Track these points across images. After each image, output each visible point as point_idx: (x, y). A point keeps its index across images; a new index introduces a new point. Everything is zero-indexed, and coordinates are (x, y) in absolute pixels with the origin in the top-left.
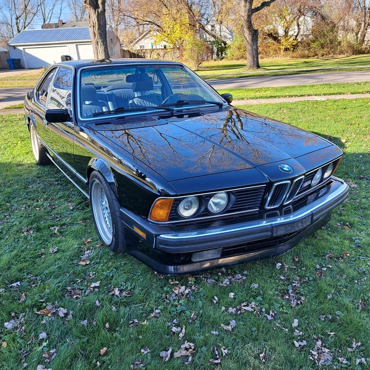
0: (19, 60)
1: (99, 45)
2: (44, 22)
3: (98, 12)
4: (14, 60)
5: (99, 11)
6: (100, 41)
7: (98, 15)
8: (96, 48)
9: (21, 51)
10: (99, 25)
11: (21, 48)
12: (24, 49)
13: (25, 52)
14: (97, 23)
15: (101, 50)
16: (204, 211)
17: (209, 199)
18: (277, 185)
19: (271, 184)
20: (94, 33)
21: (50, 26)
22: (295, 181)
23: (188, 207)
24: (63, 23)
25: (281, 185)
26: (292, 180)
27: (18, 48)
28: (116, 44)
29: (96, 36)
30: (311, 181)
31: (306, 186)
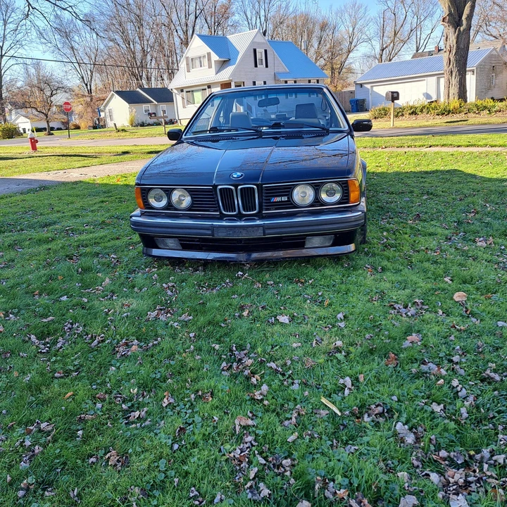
0: (364, 101)
1: (454, 75)
2: (417, 51)
3: (459, 30)
4: (357, 100)
5: (462, 29)
6: (455, 70)
7: (458, 35)
8: (449, 80)
9: (368, 89)
10: (458, 48)
11: (368, 86)
12: (372, 87)
13: (372, 91)
14: (455, 46)
15: (455, 81)
16: (170, 206)
17: (169, 193)
18: (221, 189)
19: (215, 187)
20: (450, 59)
21: (422, 55)
22: (239, 187)
23: (159, 199)
24: (439, 50)
25: (223, 188)
26: (236, 186)
27: (366, 86)
28: (501, 72)
29: (451, 64)
30: (288, 198)
31: (279, 202)
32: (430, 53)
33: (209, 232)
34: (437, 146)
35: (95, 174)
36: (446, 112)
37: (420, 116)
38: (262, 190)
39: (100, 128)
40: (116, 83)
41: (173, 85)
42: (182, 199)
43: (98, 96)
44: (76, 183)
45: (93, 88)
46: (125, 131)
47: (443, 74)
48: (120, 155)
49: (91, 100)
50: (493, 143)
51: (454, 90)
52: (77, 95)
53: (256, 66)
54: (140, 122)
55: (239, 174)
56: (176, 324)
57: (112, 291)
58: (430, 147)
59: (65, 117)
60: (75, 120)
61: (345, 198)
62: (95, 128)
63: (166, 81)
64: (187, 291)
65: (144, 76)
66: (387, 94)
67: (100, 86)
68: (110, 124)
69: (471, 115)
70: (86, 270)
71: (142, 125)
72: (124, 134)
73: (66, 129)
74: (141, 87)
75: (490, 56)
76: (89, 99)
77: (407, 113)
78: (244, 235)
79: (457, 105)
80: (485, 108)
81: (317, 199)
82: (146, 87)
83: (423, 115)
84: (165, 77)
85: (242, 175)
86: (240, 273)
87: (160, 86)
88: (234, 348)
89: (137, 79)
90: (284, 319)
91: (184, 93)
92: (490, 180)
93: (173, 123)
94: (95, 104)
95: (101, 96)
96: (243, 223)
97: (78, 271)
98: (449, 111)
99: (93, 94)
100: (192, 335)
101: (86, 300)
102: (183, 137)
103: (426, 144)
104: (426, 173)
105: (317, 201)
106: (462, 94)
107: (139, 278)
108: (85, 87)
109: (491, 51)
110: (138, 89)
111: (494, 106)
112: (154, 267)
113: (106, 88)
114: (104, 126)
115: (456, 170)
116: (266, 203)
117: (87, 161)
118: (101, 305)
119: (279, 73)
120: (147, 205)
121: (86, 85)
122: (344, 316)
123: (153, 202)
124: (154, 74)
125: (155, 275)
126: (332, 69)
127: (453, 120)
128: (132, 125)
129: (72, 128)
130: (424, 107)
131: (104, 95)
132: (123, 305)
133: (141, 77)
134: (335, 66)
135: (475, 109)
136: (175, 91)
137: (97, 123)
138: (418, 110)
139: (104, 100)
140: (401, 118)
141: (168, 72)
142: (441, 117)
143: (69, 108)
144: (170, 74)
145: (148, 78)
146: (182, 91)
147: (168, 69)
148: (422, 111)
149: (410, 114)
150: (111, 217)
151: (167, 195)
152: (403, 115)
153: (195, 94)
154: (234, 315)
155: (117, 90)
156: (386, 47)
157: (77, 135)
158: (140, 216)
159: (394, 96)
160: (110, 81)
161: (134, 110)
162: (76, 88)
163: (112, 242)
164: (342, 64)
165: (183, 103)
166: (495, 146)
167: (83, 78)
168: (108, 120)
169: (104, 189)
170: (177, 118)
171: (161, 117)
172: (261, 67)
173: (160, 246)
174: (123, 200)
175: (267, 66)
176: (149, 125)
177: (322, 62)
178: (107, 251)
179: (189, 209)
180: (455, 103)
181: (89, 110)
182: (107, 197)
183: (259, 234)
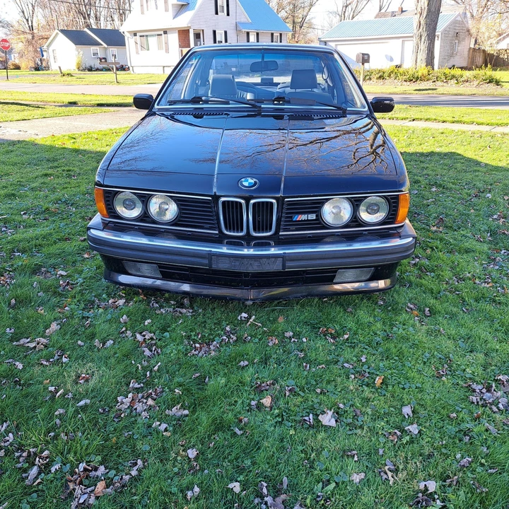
1: (423, 39)
2: (380, 10)
6: (425, 34)
8: (418, 45)
10: (429, 10)
11: (333, 45)
12: (336, 45)
14: (426, 8)
15: (423, 46)
16: (145, 216)
17: (145, 200)
18: (224, 203)
19: (216, 198)
20: (420, 22)
21: (385, 15)
22: (252, 201)
23: (130, 206)
24: (402, 11)
25: (228, 202)
26: (247, 200)
27: (330, 43)
28: (464, 39)
29: (421, 27)
30: (317, 216)
31: (305, 220)
32: (393, 14)
33: (206, 261)
34: (421, 119)
35: (36, 132)
36: (414, 79)
37: (388, 81)
38: (283, 204)
39: (43, 70)
40: (60, 21)
41: (125, 28)
42: (165, 209)
43: (40, 34)
44: (13, 143)
45: (35, 24)
46: (72, 76)
47: (412, 37)
48: (66, 106)
49: (33, 37)
50: (480, 121)
51: (422, 56)
52: (17, 31)
53: (217, 13)
54: (88, 66)
55: (251, 181)
56: (164, 426)
57: (60, 348)
58: (414, 120)
59: (4, 55)
60: (14, 59)
61: (392, 216)
62: (37, 69)
63: (117, 22)
64: (172, 350)
65: (92, 15)
66: (358, 56)
67: (43, 22)
68: (54, 67)
69: (439, 83)
70: (23, 302)
71: (90, 69)
72: (70, 78)
73: (5, 69)
74: (88, 26)
75: (455, 22)
76: (30, 37)
77: (375, 77)
78: (254, 268)
79: (425, 72)
80: (453, 77)
81: (355, 218)
82: (94, 27)
83: (390, 80)
84: (116, 17)
85: (255, 183)
86: (244, 315)
87: (109, 27)
88: (265, 491)
89: (85, 18)
90: (328, 419)
91: (138, 37)
92: (497, 169)
93: (124, 70)
94: (37, 43)
95: (43, 34)
96: (251, 252)
97: (10, 304)
98: (418, 78)
99: (35, 31)
100: (192, 453)
101: (20, 366)
102: (156, 106)
103: (408, 116)
104: (422, 154)
105: (355, 220)
106: (430, 61)
107: (100, 319)
108: (26, 23)
109: (456, 17)
110: (86, 30)
111: (462, 76)
112: (121, 297)
113: (49, 26)
114: (47, 68)
115: (454, 153)
116: (286, 221)
117: (27, 113)
118: (44, 377)
119: (242, 24)
120: (112, 212)
121: (27, 20)
122: (413, 412)
123: (121, 210)
124: (103, 13)
125: (125, 317)
126: (294, 22)
127: (421, 88)
128: (78, 68)
129: (12, 67)
130: (392, 72)
131: (48, 33)
132: (78, 377)
133: (89, 15)
134: (296, 20)
135: (443, 78)
136: (127, 35)
137: (39, 63)
138: (386, 75)
139: (47, 38)
140: (368, 82)
141: (119, 12)
142: (409, 83)
143: (7, 46)
144: (121, 15)
145: (96, 18)
146: (135, 35)
147: (119, 9)
148: (389, 76)
149: (377, 78)
150: (57, 201)
151: (143, 202)
152: (370, 79)
153: (149, 38)
154: (249, 405)
155: (62, 28)
156: (350, 4)
157: (17, 76)
158: (102, 230)
159: (365, 59)
160: (54, 18)
161: (81, 53)
162: (15, 24)
163: (60, 245)
164: (304, 18)
165: (137, 48)
166: (482, 124)
167: (23, 12)
168: (52, 61)
169: (47, 155)
170: (129, 65)
171: (112, 63)
172: (222, 15)
173: (130, 272)
174: (72, 174)
175: (228, 15)
176: (97, 70)
177: (283, 14)
178: (52, 261)
179: (175, 222)
180: (422, 70)
181: (31, 48)
182: (51, 168)
183: (276, 267)
